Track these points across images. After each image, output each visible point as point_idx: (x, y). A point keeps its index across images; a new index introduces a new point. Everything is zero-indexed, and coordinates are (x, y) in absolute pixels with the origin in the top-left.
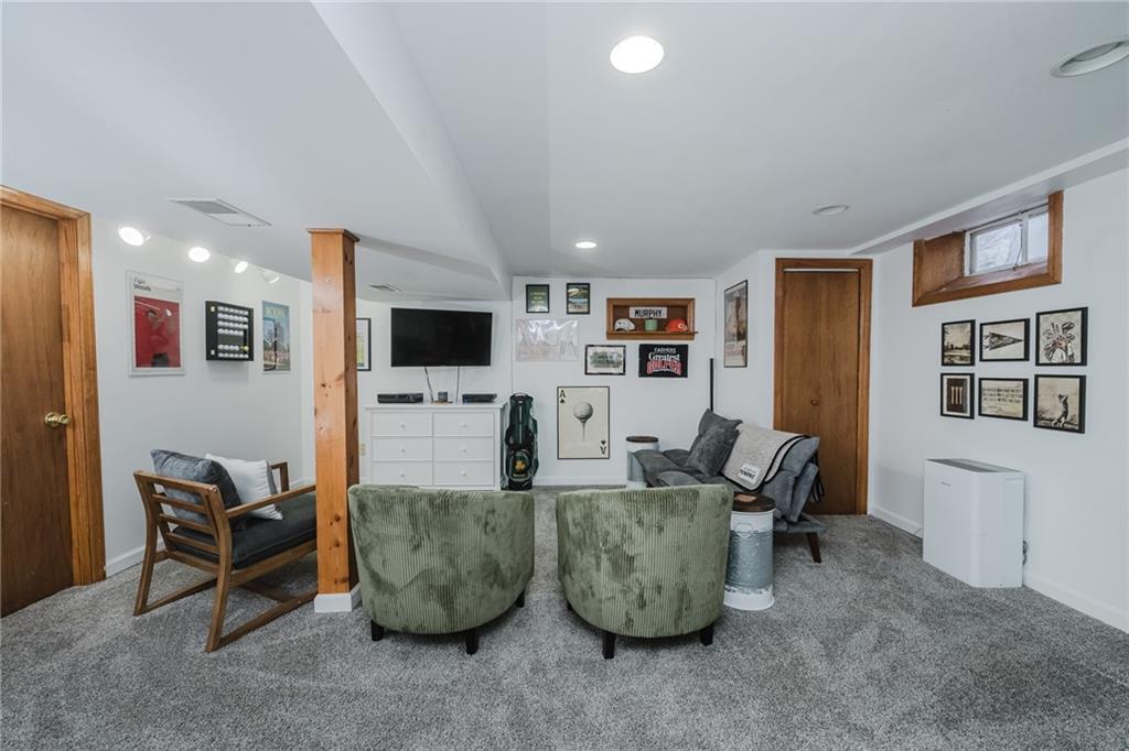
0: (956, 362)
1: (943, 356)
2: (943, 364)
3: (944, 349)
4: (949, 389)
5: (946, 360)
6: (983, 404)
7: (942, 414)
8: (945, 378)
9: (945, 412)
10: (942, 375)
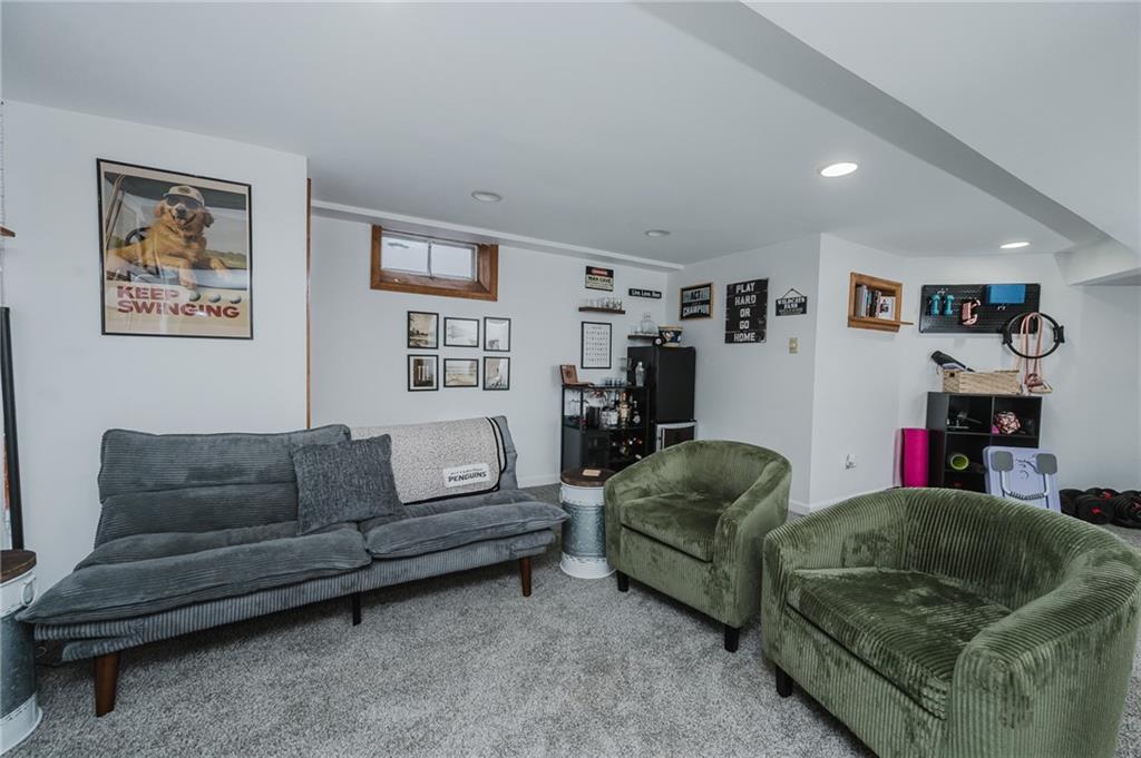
0: (422, 345)
1: (409, 340)
2: (409, 347)
3: (410, 334)
4: (416, 367)
5: (411, 344)
6: (447, 379)
7: (409, 390)
8: (412, 359)
9: (412, 387)
10: (409, 356)
